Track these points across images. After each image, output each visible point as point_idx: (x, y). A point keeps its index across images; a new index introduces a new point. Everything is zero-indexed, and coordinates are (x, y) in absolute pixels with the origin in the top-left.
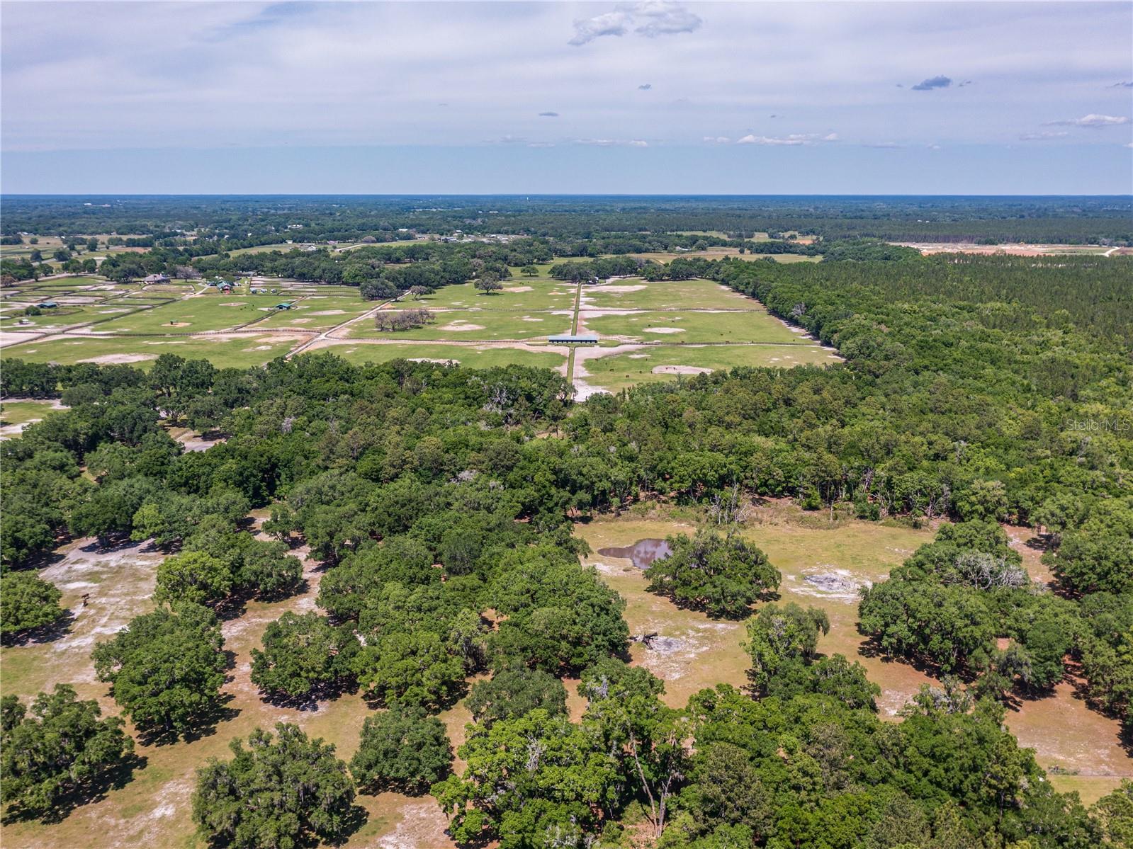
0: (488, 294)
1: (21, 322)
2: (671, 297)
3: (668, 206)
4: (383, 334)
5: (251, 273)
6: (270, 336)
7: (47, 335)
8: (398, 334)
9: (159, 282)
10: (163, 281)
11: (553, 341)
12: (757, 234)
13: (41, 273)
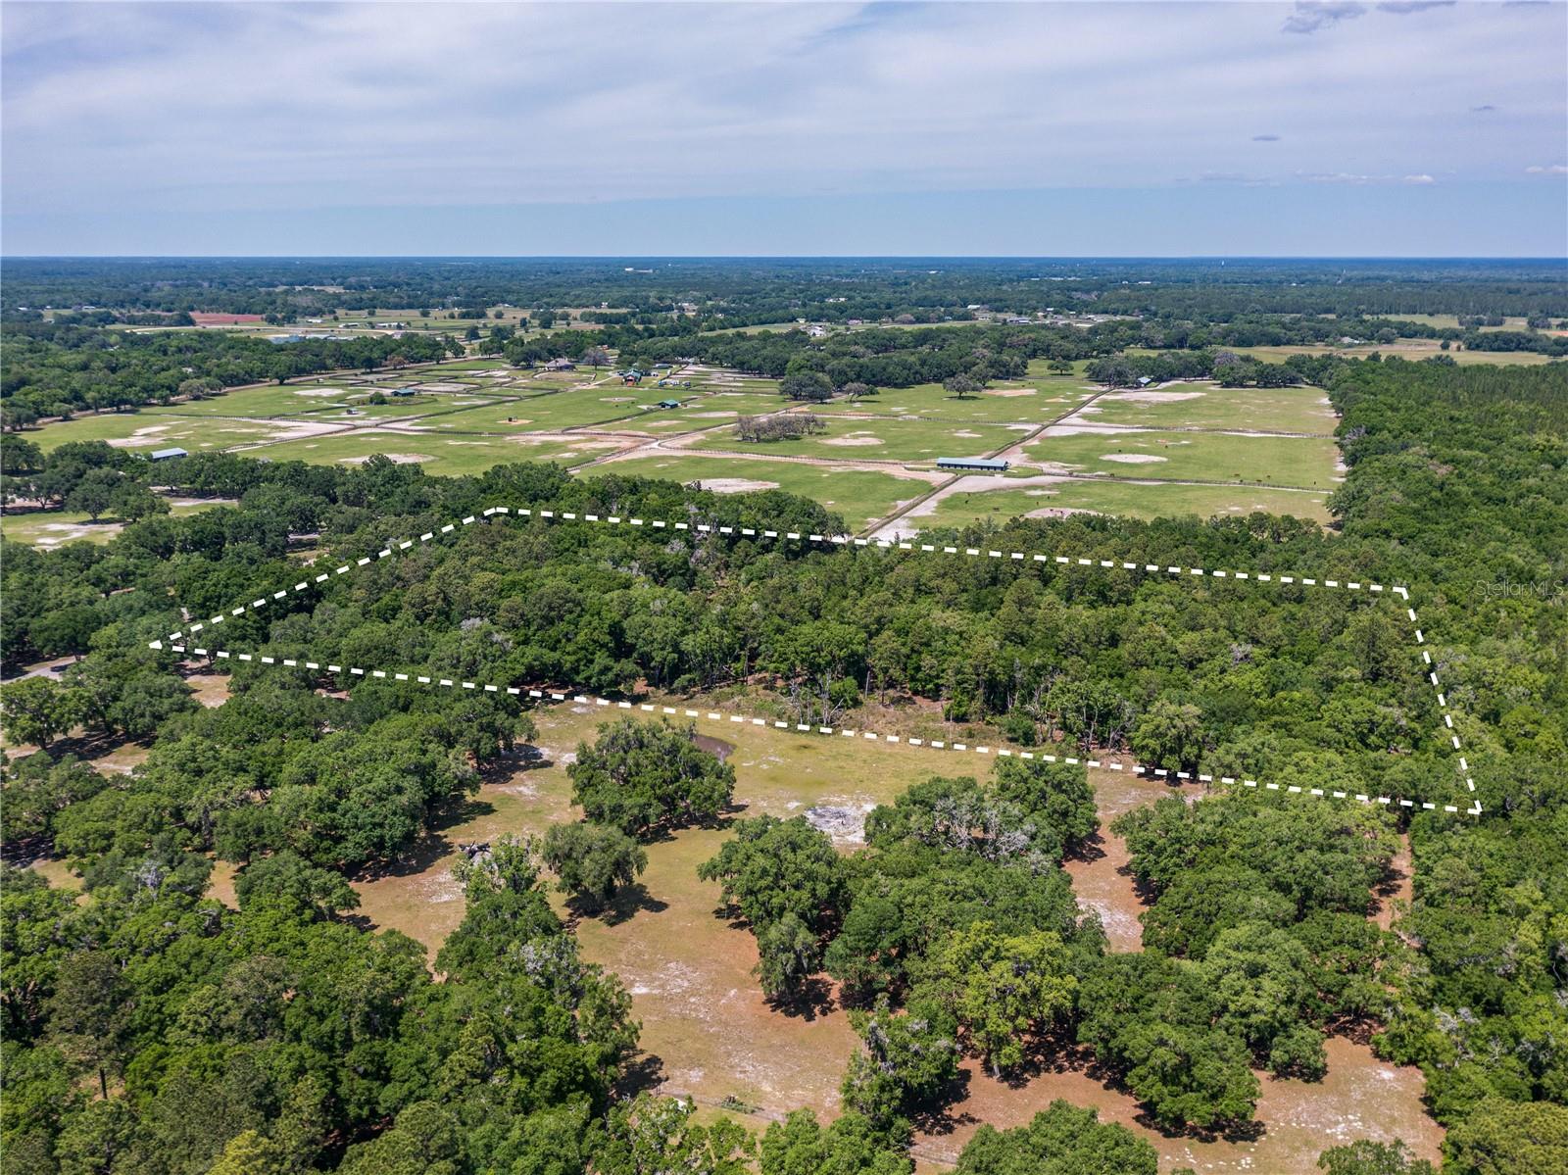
0: (960, 398)
1: (350, 412)
2: (1222, 412)
3: (1426, 276)
4: (745, 446)
5: (691, 360)
6: (595, 440)
7: (356, 428)
8: (762, 446)
9: (561, 368)
10: (567, 367)
11: (943, 465)
12: (1509, 320)
13: (449, 354)
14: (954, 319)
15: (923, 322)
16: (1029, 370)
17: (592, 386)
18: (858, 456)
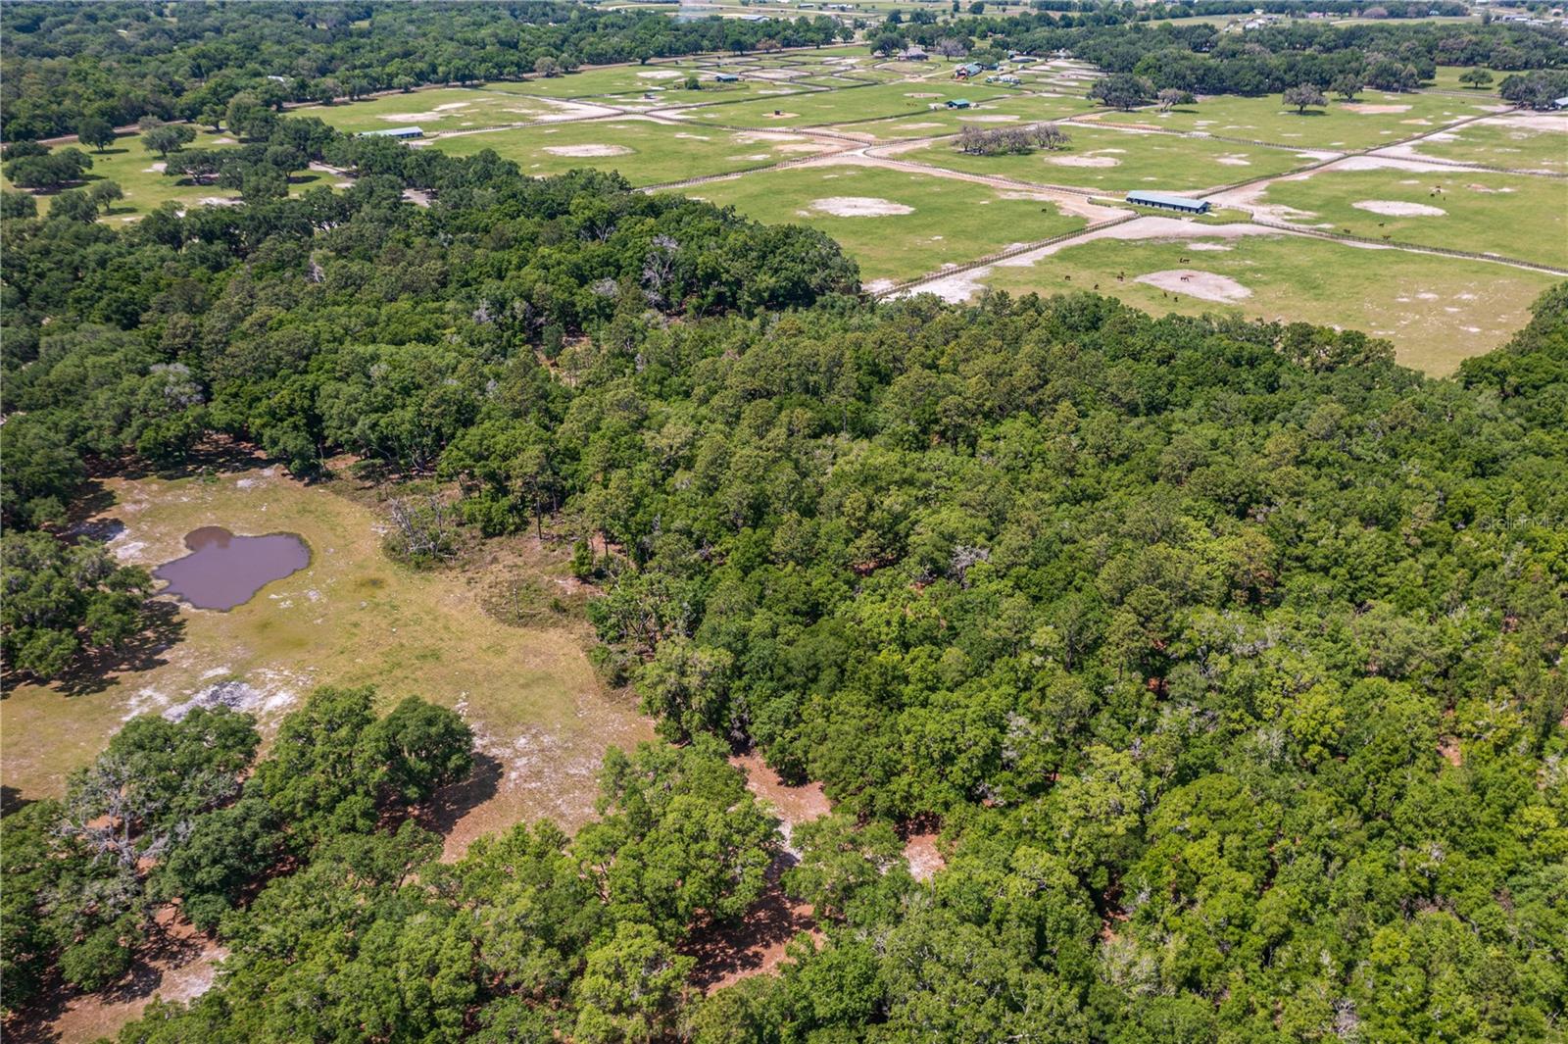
0: (1301, 112)
1: (648, 97)
5: (1064, 54)
9: (911, 58)
10: (919, 58)
11: (1133, 201)
13: (839, 39)
14: (1442, 14)
15: (1398, 16)
16: (1437, 79)
17: (919, 80)
18: (1060, 181)
